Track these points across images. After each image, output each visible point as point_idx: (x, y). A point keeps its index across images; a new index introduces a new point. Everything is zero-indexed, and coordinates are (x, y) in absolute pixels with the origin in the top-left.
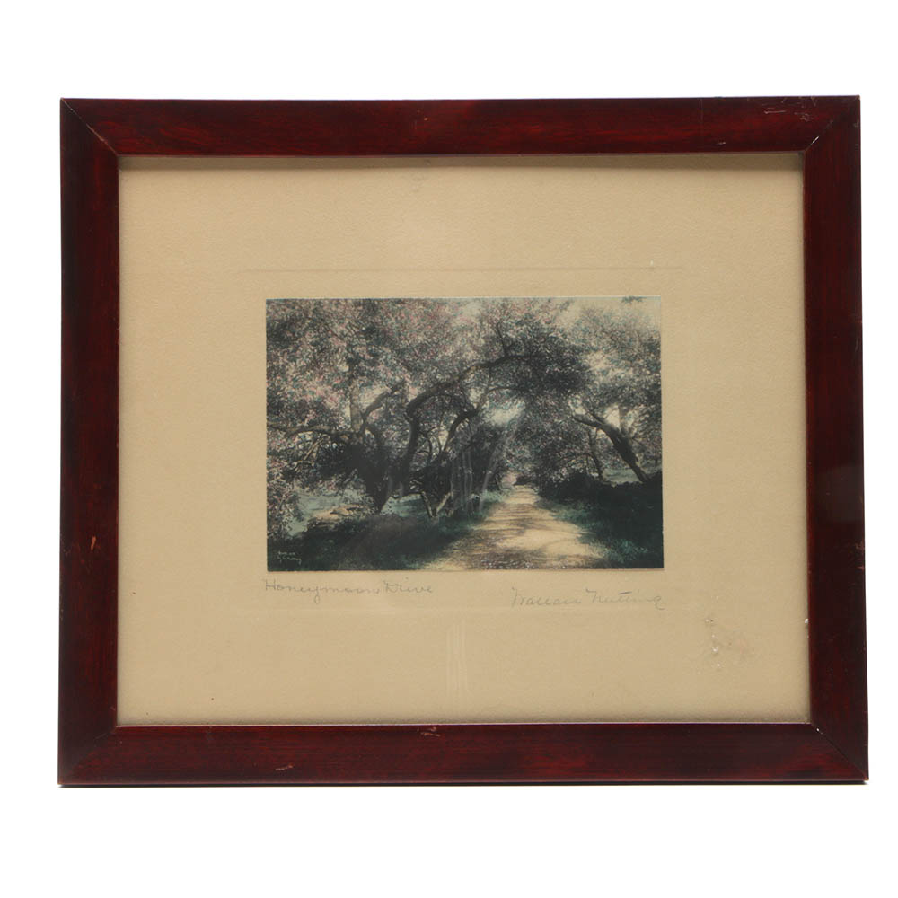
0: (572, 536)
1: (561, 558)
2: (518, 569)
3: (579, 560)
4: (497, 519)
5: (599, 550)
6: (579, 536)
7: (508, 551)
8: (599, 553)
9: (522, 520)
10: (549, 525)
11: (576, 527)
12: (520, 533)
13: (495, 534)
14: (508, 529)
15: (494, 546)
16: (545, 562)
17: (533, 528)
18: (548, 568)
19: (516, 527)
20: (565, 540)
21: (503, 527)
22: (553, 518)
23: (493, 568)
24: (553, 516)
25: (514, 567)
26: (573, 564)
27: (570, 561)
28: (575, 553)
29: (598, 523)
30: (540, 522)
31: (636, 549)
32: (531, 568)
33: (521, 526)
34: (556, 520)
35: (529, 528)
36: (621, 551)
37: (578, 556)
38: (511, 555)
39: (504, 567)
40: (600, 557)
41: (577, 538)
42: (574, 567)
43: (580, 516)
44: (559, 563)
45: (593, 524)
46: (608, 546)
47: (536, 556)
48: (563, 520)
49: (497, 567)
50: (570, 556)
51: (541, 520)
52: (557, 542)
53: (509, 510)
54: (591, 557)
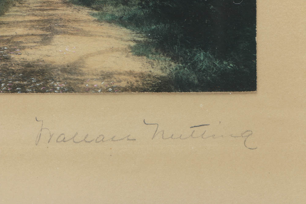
0: (123, 45)
1: (106, 76)
2: (43, 92)
3: (132, 80)
4: (11, 19)
5: (163, 64)
6: (133, 44)
7: (29, 65)
8: (162, 69)
9: (48, 21)
10: (87, 29)
11: (128, 31)
12: (46, 40)
13: (8, 41)
14: (28, 35)
15: (7, 59)
16: (82, 82)
17: (64, 33)
18: (87, 91)
19: (40, 32)
20: (112, 50)
21: (19, 31)
22: (94, 18)
23: (7, 91)
24: (93, 15)
25: (38, 90)
26: (123, 84)
27: (120, 81)
28: (127, 69)
29: (161, 26)
30: (75, 25)
31: (217, 63)
32: (63, 90)
33: (47, 29)
34: (98, 21)
35: (57, 33)
36: (194, 66)
37: (131, 73)
38: (33, 72)
39: (24, 90)
40: (164, 75)
41: (130, 47)
42: (124, 90)
43: (135, 15)
44: (102, 84)
45: (153, 27)
46: (175, 59)
47: (70, 72)
48: (109, 22)
49: (13, 90)
50: (120, 74)
51: (76, 21)
52: (100, 53)
53: (28, 7)
54: (149, 76)
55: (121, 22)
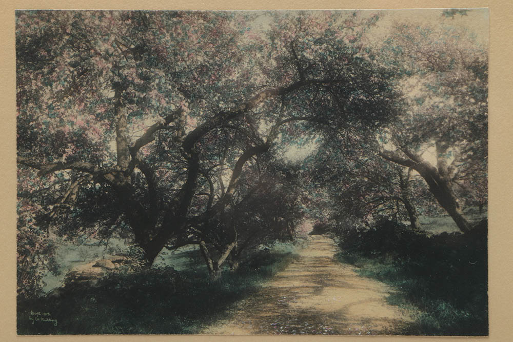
0: (378, 296)
1: (366, 321)
2: (314, 334)
3: (387, 325)
4: (290, 274)
5: (411, 312)
6: (387, 295)
7: (303, 312)
8: (411, 317)
9: (320, 276)
10: (351, 283)
11: (384, 285)
12: (317, 291)
13: (287, 291)
14: (303, 287)
15: (286, 306)
16: (346, 326)
17: (332, 285)
18: (349, 333)
19: (313, 285)
20: (371, 300)
21: (296, 283)
22: (356, 274)
23: (284, 333)
24: (356, 271)
25: (310, 333)
26: (379, 328)
27: (376, 326)
28: (382, 315)
29: (410, 281)
30: (341, 279)
31: (456, 312)
32: (330, 333)
33: (318, 283)
34: (360, 276)
35: (327, 285)
36: (437, 314)
37: (385, 319)
38: (306, 317)
39: (298, 332)
40: (412, 321)
41: (386, 298)
42: (380, 333)
43: (389, 272)
44: (361, 328)
45: (404, 282)
46: (421, 308)
47: (336, 318)
48: (369, 277)
49: (290, 332)
50: (377, 320)
51: (341, 276)
52: (361, 302)
53: (303, 264)
54: (401, 322)
55: (378, 277)
